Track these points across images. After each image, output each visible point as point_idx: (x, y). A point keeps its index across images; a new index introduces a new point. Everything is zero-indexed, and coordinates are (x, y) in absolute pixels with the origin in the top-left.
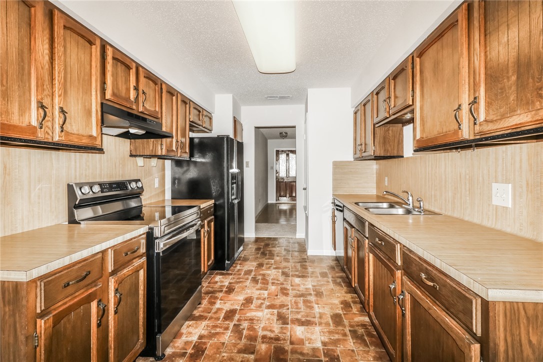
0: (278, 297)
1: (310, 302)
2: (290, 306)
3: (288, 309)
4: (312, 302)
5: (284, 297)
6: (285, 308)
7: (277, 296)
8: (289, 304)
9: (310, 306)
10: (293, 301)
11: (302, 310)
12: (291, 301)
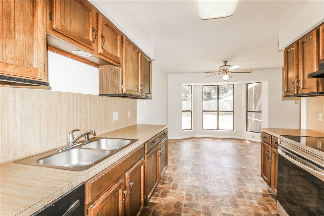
0: (211, 206)
1: (188, 199)
2: (202, 197)
3: (203, 195)
4: (186, 199)
5: (206, 205)
6: (205, 196)
7: (213, 207)
8: (202, 199)
9: (188, 196)
10: (199, 201)
11: (194, 194)
12: (201, 201)
